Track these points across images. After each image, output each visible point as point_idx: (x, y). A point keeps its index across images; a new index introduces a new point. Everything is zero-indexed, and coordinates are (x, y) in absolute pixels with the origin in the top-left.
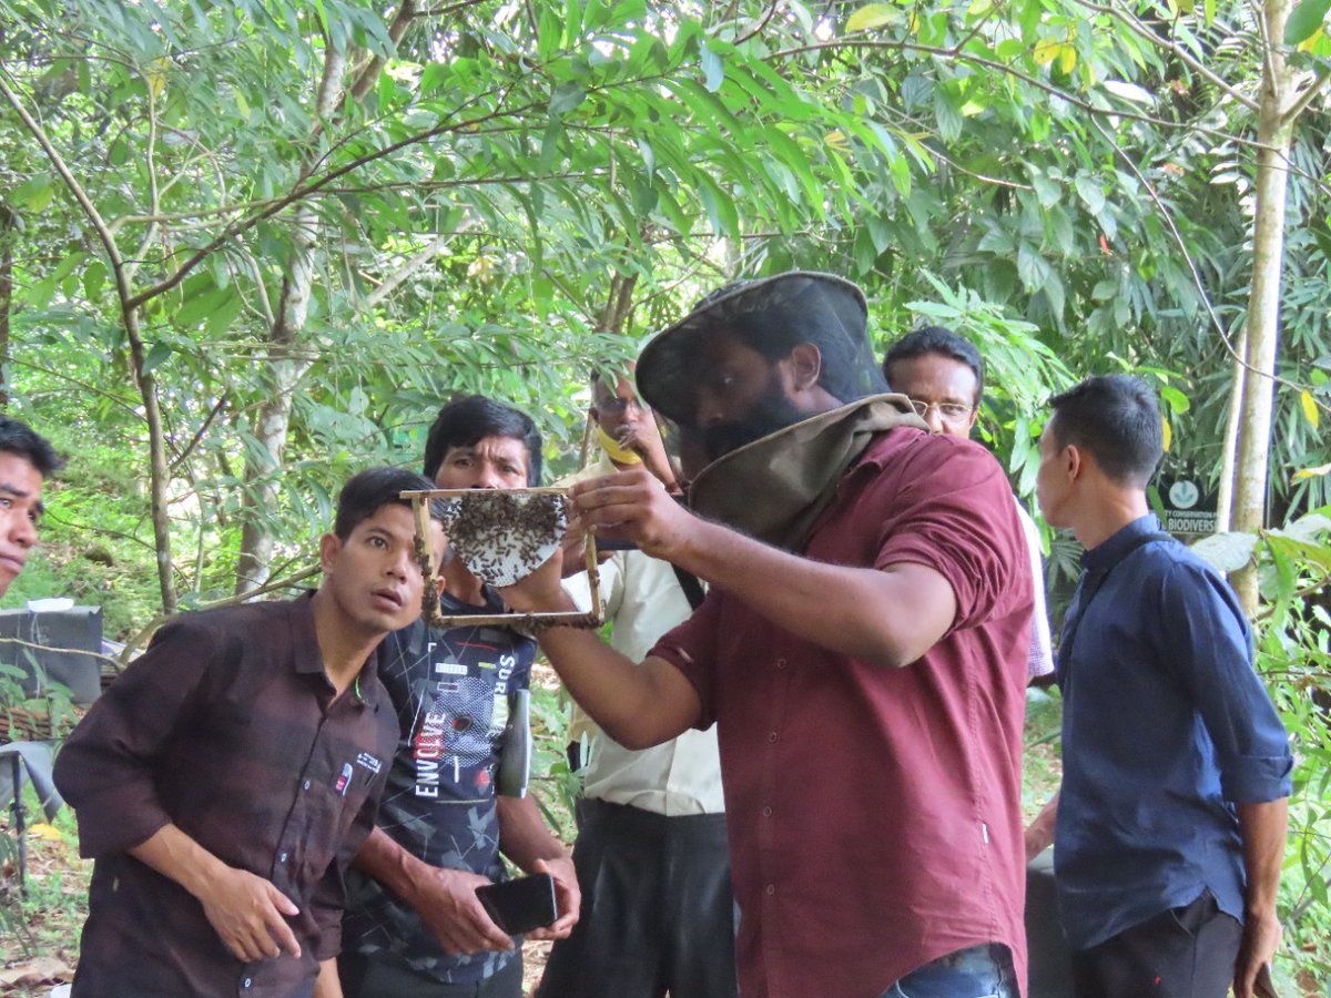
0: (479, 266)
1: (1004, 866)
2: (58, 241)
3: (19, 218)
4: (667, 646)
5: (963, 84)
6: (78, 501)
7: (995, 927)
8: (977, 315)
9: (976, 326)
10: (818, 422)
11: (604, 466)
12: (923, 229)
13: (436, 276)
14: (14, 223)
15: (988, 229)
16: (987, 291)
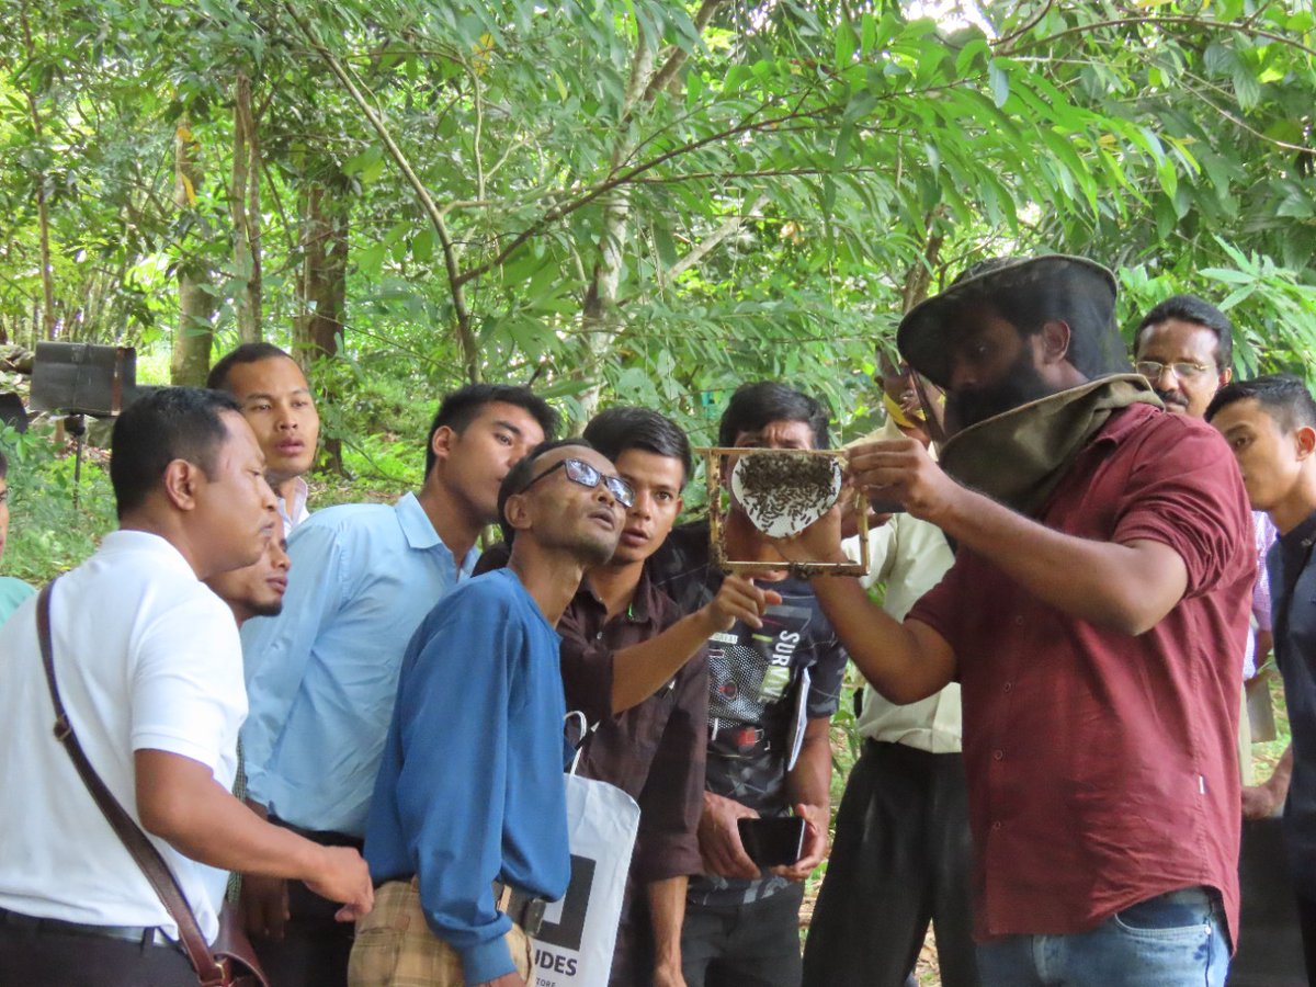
0: (791, 229)
1: (1218, 815)
2: (392, 205)
3: (356, 183)
4: (925, 608)
5: (1261, 52)
6: (408, 452)
7: (1206, 871)
8: (1271, 281)
9: (1269, 292)
10: (1061, 398)
11: (890, 431)
12: (1223, 193)
13: (748, 238)
14: (351, 186)
15: (1288, 194)
16: (1286, 256)
